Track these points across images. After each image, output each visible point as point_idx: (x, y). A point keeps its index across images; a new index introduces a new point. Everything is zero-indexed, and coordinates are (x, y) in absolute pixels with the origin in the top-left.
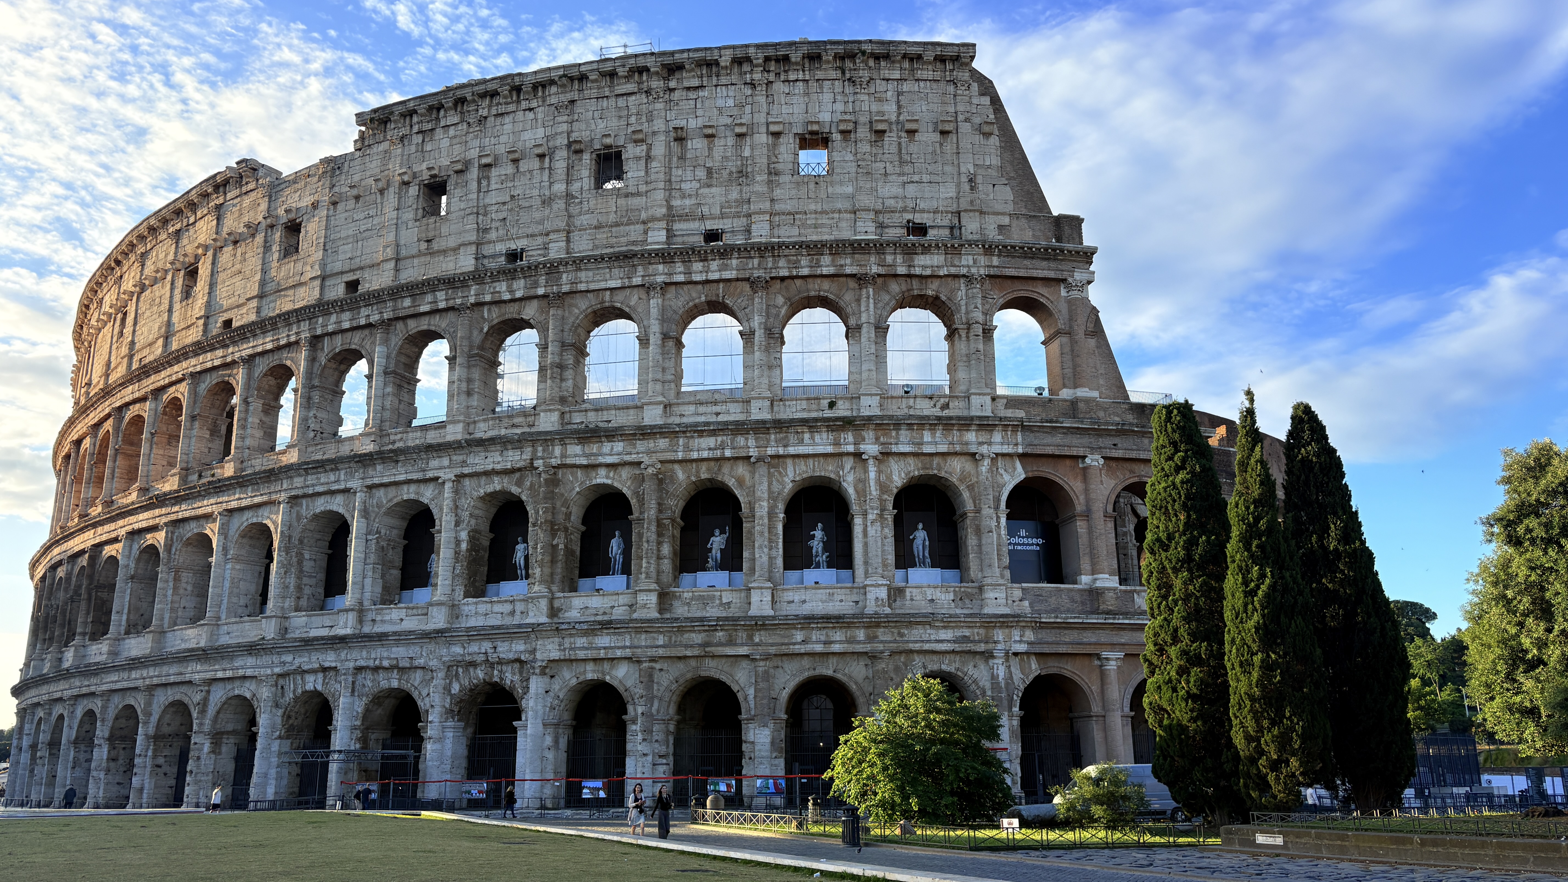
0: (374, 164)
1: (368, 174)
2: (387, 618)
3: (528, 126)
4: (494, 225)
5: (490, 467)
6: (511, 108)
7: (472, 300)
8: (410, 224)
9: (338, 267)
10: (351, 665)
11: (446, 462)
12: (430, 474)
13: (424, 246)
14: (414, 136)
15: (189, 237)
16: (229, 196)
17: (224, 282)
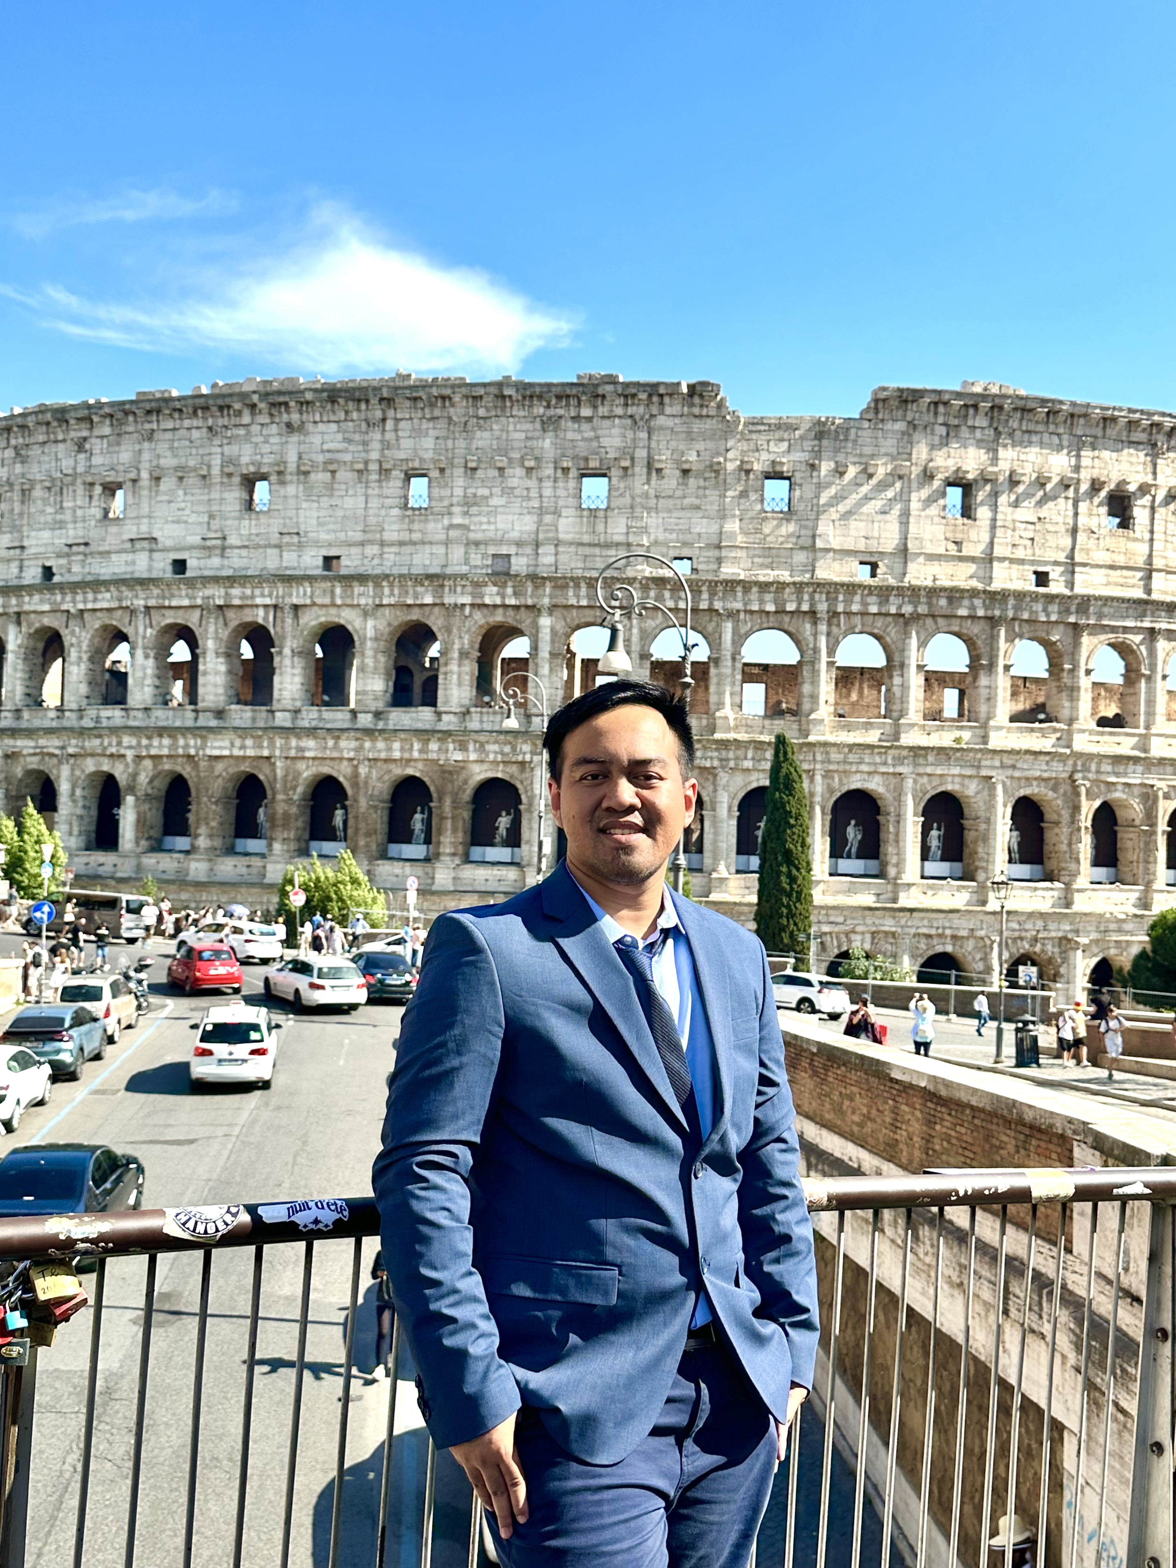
1: (883, 451)
3: (1054, 451)
4: (1021, 542)
5: (1038, 774)
6: (1040, 428)
7: (1010, 614)
8: (935, 520)
9: (849, 543)
10: (913, 931)
11: (997, 763)
12: (984, 773)
13: (951, 547)
14: (937, 427)
15: (579, 431)
16: (668, 410)
17: (669, 511)
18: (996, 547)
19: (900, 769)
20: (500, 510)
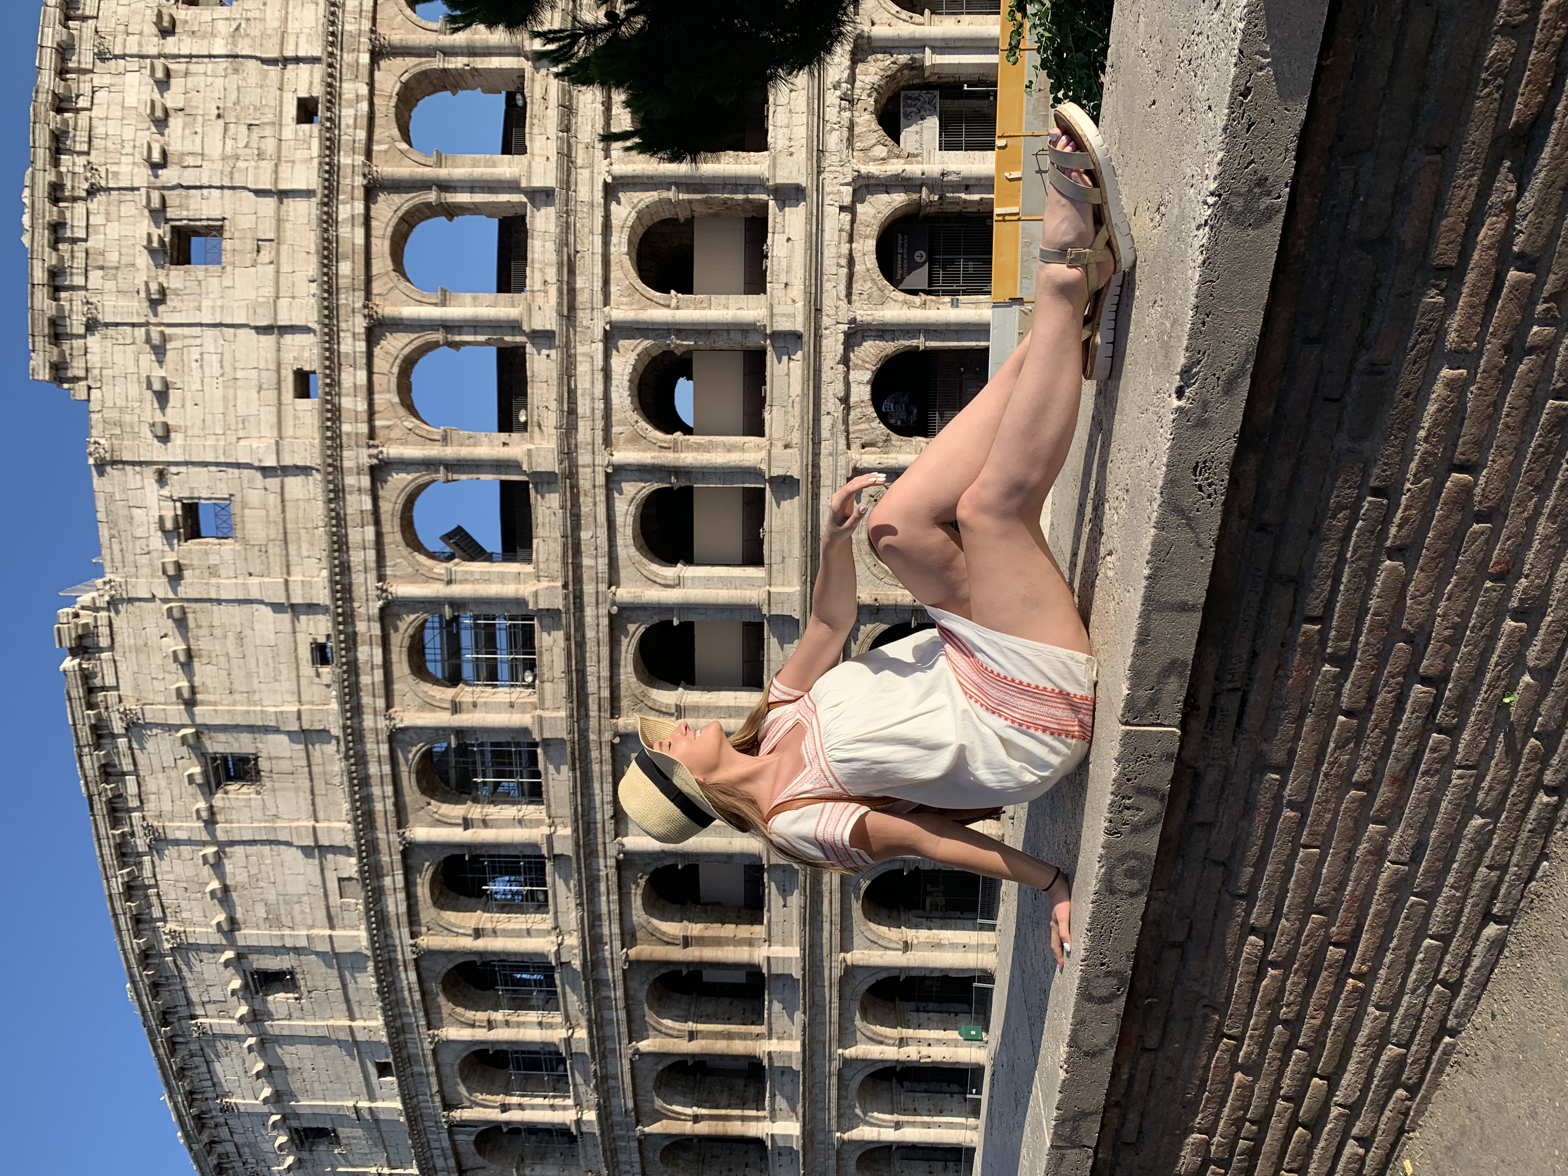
0: (119, 358)
1: (132, 368)
2: (784, 264)
3: (118, 97)
4: (254, 144)
5: (600, 108)
6: (84, 121)
7: (360, 159)
8: (227, 282)
9: (268, 415)
11: (582, 176)
12: (599, 196)
13: (265, 256)
14: (90, 285)
15: (158, 793)
16: (110, 681)
17: (249, 675)
18: (261, 186)
19: (599, 334)
20: (280, 888)
